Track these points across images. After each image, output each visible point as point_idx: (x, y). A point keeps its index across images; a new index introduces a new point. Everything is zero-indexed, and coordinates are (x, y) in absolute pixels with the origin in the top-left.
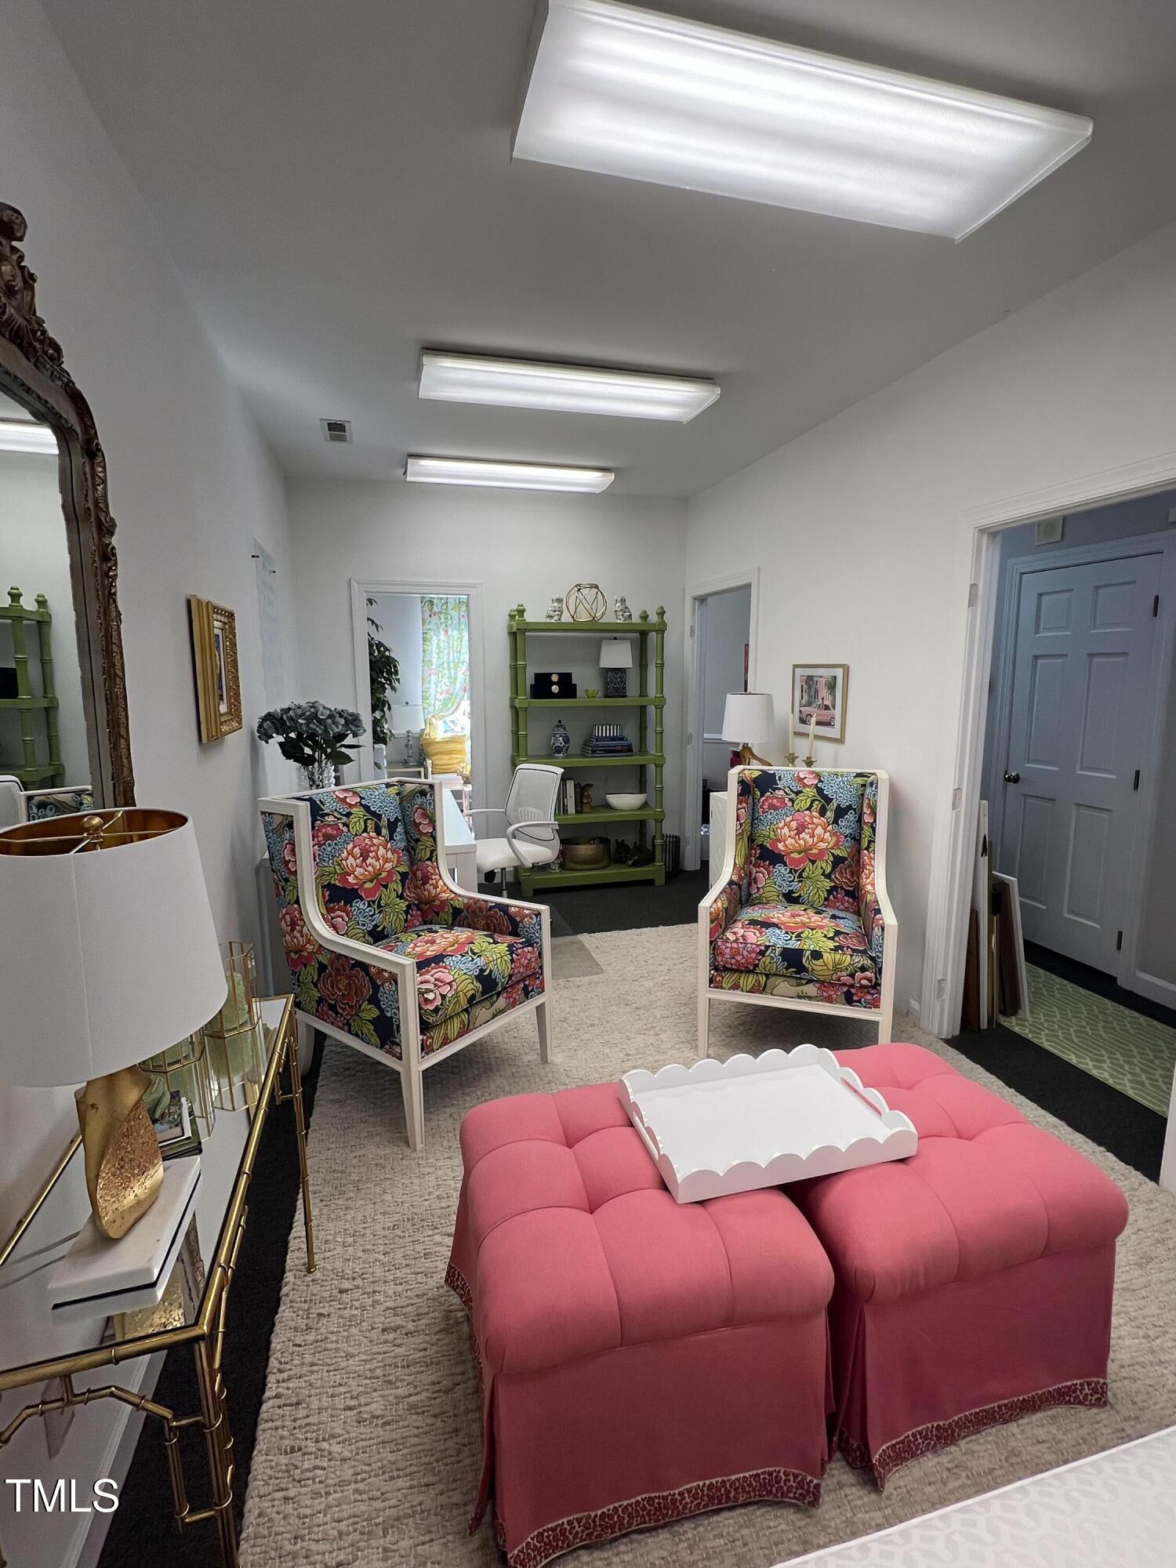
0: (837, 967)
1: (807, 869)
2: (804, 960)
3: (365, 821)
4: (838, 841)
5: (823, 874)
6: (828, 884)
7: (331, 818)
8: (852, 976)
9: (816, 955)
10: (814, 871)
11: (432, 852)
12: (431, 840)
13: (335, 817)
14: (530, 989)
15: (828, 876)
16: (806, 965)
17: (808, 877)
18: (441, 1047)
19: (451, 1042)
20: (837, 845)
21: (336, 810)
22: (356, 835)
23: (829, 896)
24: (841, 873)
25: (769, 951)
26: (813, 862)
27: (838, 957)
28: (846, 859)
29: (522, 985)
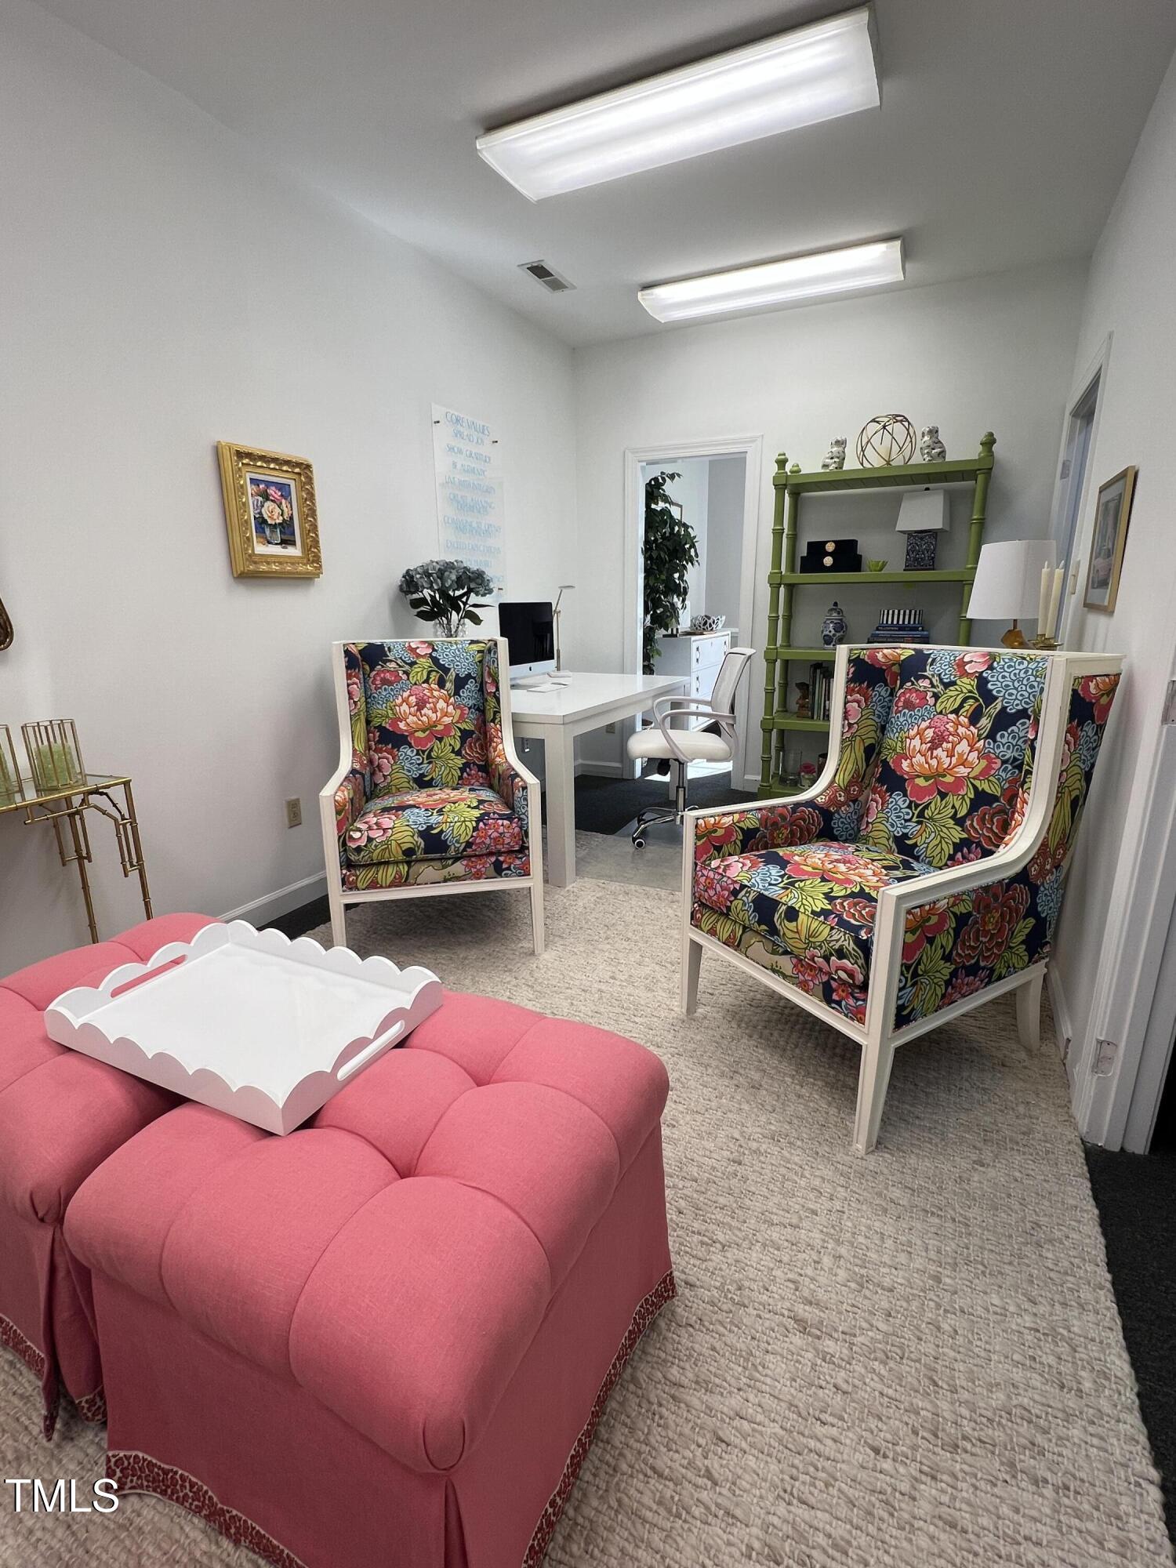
0: (810, 940)
1: (933, 805)
2: (776, 916)
3: (429, 673)
4: (988, 768)
5: (954, 817)
6: (957, 834)
7: (393, 665)
8: (827, 958)
9: (792, 914)
10: (941, 810)
11: (495, 713)
12: (494, 700)
13: (398, 664)
14: (505, 866)
15: (960, 822)
16: (777, 925)
17: (931, 818)
18: (367, 888)
19: (381, 887)
20: (985, 774)
21: (401, 658)
22: (415, 684)
23: (955, 852)
24: (982, 820)
25: (743, 893)
26: (943, 796)
27: (815, 924)
28: (996, 799)
29: (493, 859)
